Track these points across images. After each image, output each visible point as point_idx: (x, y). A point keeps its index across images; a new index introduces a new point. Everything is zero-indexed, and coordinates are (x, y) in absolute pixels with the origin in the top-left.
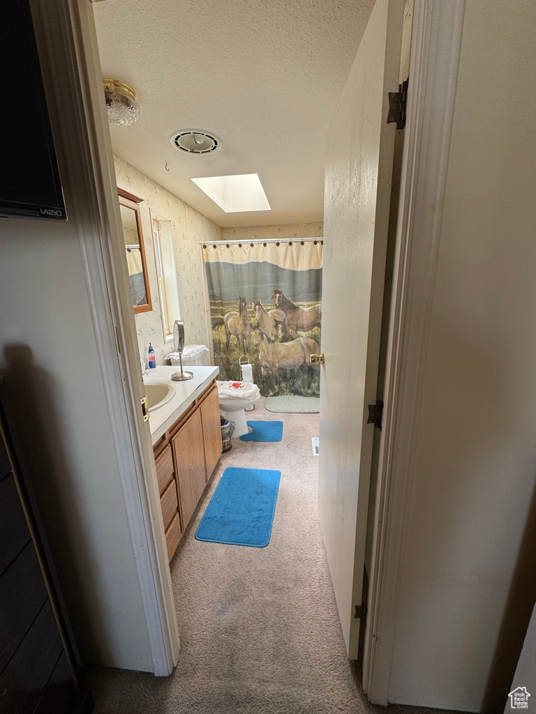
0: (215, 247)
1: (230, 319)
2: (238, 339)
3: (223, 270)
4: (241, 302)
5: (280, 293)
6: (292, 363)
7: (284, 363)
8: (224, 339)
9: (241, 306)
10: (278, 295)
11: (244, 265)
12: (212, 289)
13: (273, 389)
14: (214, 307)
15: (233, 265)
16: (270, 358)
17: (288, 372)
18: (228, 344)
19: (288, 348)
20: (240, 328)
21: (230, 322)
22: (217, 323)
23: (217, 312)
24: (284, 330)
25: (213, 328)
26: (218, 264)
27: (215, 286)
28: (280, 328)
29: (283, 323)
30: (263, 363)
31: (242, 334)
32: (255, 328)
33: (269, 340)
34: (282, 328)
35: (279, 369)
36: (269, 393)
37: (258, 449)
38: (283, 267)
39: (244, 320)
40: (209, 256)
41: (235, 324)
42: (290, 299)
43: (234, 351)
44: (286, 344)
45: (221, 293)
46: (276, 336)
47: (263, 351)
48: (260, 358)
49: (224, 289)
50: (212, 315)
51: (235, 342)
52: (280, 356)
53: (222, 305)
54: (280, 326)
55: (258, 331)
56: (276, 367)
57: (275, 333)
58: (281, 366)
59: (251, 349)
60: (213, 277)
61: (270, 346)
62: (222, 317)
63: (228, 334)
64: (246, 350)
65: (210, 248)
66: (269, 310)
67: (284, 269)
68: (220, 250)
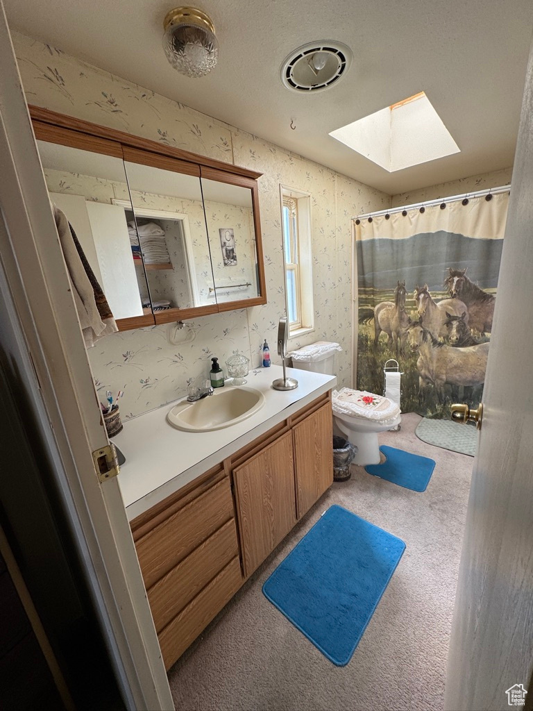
0: (370, 220)
1: (382, 312)
2: (390, 336)
3: (378, 249)
4: (399, 289)
5: (459, 275)
6: (469, 378)
7: (456, 376)
8: (372, 335)
9: (398, 294)
10: (456, 279)
11: (408, 240)
12: (363, 274)
13: (433, 409)
14: (363, 296)
15: (392, 242)
16: (434, 366)
17: (461, 390)
18: (376, 342)
19: (465, 355)
20: (393, 323)
21: (381, 315)
22: (365, 316)
23: (366, 303)
24: (461, 329)
25: (361, 321)
26: (372, 242)
27: (367, 270)
28: (455, 326)
29: (461, 320)
30: (423, 372)
31: (396, 331)
32: (415, 324)
33: (435, 342)
34: (458, 327)
35: (447, 383)
36: (426, 413)
37: (385, 493)
38: (470, 236)
39: (401, 314)
40: (362, 233)
41: (388, 318)
42: (477, 284)
43: (383, 351)
44: (462, 349)
45: (373, 279)
46: (447, 338)
47: (425, 355)
48: (418, 364)
49: (377, 273)
50: (359, 306)
51: (386, 341)
52: (450, 365)
53: (373, 293)
54: (455, 324)
55: (419, 328)
56: (441, 379)
57: (445, 332)
58: (450, 380)
59: (406, 351)
60: (365, 258)
61: (436, 350)
62: (372, 308)
63: (378, 330)
64: (399, 352)
65: (365, 223)
66: (438, 300)
67: (471, 240)
68: (377, 223)
